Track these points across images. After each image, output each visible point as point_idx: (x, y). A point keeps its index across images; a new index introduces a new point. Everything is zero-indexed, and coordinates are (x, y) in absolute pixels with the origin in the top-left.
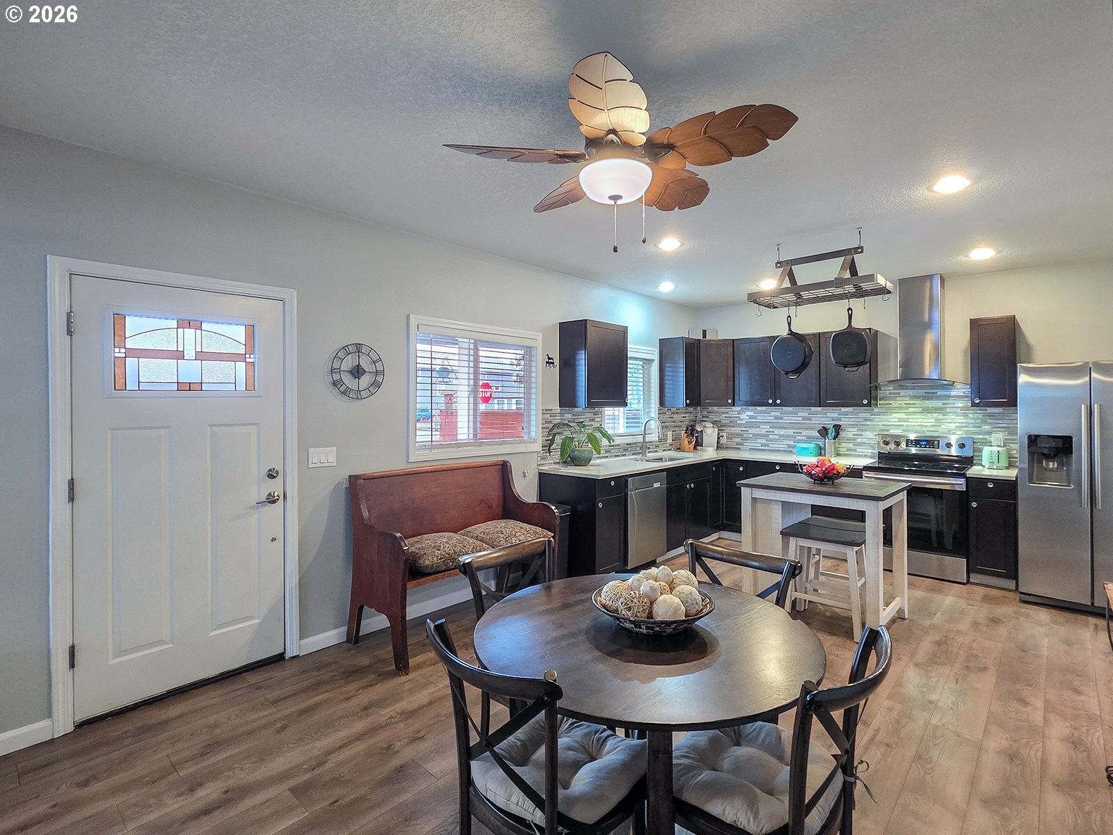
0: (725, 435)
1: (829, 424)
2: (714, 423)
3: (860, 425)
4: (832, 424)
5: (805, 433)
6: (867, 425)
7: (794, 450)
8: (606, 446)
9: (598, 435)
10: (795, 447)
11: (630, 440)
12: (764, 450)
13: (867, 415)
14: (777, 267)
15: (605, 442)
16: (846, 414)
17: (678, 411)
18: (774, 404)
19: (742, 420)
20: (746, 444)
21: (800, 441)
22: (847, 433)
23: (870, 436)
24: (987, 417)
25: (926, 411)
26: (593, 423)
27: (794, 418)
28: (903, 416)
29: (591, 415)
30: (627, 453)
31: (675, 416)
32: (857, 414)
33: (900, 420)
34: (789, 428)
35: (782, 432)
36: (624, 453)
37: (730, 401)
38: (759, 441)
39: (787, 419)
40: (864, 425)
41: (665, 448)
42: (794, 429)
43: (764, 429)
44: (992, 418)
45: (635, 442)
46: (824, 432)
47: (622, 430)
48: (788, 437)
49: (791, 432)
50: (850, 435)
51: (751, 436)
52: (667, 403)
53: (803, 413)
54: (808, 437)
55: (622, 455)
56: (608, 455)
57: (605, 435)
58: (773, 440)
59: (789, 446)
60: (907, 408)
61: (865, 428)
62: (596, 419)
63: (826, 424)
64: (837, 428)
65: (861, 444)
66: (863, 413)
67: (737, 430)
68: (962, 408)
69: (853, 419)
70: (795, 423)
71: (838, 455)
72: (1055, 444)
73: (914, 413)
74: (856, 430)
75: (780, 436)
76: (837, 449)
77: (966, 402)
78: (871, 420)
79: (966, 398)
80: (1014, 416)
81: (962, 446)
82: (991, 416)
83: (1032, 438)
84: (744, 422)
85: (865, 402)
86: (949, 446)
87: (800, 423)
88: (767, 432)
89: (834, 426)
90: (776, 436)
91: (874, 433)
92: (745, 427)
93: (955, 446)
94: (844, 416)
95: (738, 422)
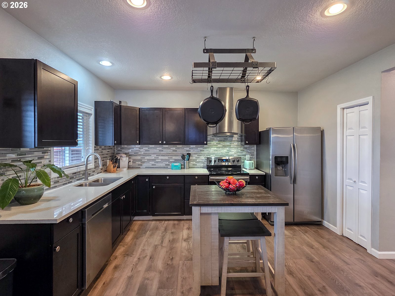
0: (131, 160)
1: (185, 153)
2: (126, 154)
3: (199, 153)
4: (186, 153)
5: (174, 158)
6: (202, 153)
7: (169, 167)
8: (55, 178)
9: (48, 170)
10: (169, 165)
11: (75, 170)
12: (153, 167)
13: (201, 149)
14: (204, 52)
15: (54, 175)
17: (105, 148)
18: (162, 144)
19: (141, 152)
20: (144, 165)
21: (171, 162)
22: (193, 158)
23: (203, 158)
24: (245, 149)
25: (224, 147)
26: (42, 161)
27: (168, 151)
28: (216, 149)
29: (40, 154)
30: (73, 180)
31: (104, 151)
32: (197, 148)
33: (215, 150)
34: (166, 156)
36: (71, 181)
37: (138, 142)
38: (150, 163)
39: (165, 152)
41: (98, 172)
42: (169, 156)
43: (153, 157)
44: (246, 149)
45: (79, 171)
46: (183, 157)
47: (67, 164)
48: (166, 160)
49: (166, 158)
50: (194, 158)
51: (146, 160)
52: (100, 143)
53: (173, 148)
54: (175, 160)
55: (69, 183)
56: (56, 185)
57: (55, 170)
58: (158, 162)
59: (166, 165)
60: (217, 145)
62: (45, 157)
63: (184, 153)
64: (189, 155)
65: (199, 162)
66: (200, 148)
67: (139, 158)
68: (237, 145)
69: (196, 151)
70: (168, 153)
71: (189, 168)
72: (284, 160)
73: (219, 148)
74: (196, 155)
75: (161, 160)
76: (190, 165)
77: (238, 143)
78: (203, 151)
79: (238, 141)
80: (253, 148)
81: (238, 161)
82: (246, 148)
83: (276, 158)
84: (142, 153)
85: (205, 143)
86: (234, 161)
87: (171, 153)
88: (155, 158)
89: (188, 154)
90: (160, 160)
91: (204, 157)
92: (143, 156)
93: (236, 161)
94: (192, 149)
95: (139, 153)
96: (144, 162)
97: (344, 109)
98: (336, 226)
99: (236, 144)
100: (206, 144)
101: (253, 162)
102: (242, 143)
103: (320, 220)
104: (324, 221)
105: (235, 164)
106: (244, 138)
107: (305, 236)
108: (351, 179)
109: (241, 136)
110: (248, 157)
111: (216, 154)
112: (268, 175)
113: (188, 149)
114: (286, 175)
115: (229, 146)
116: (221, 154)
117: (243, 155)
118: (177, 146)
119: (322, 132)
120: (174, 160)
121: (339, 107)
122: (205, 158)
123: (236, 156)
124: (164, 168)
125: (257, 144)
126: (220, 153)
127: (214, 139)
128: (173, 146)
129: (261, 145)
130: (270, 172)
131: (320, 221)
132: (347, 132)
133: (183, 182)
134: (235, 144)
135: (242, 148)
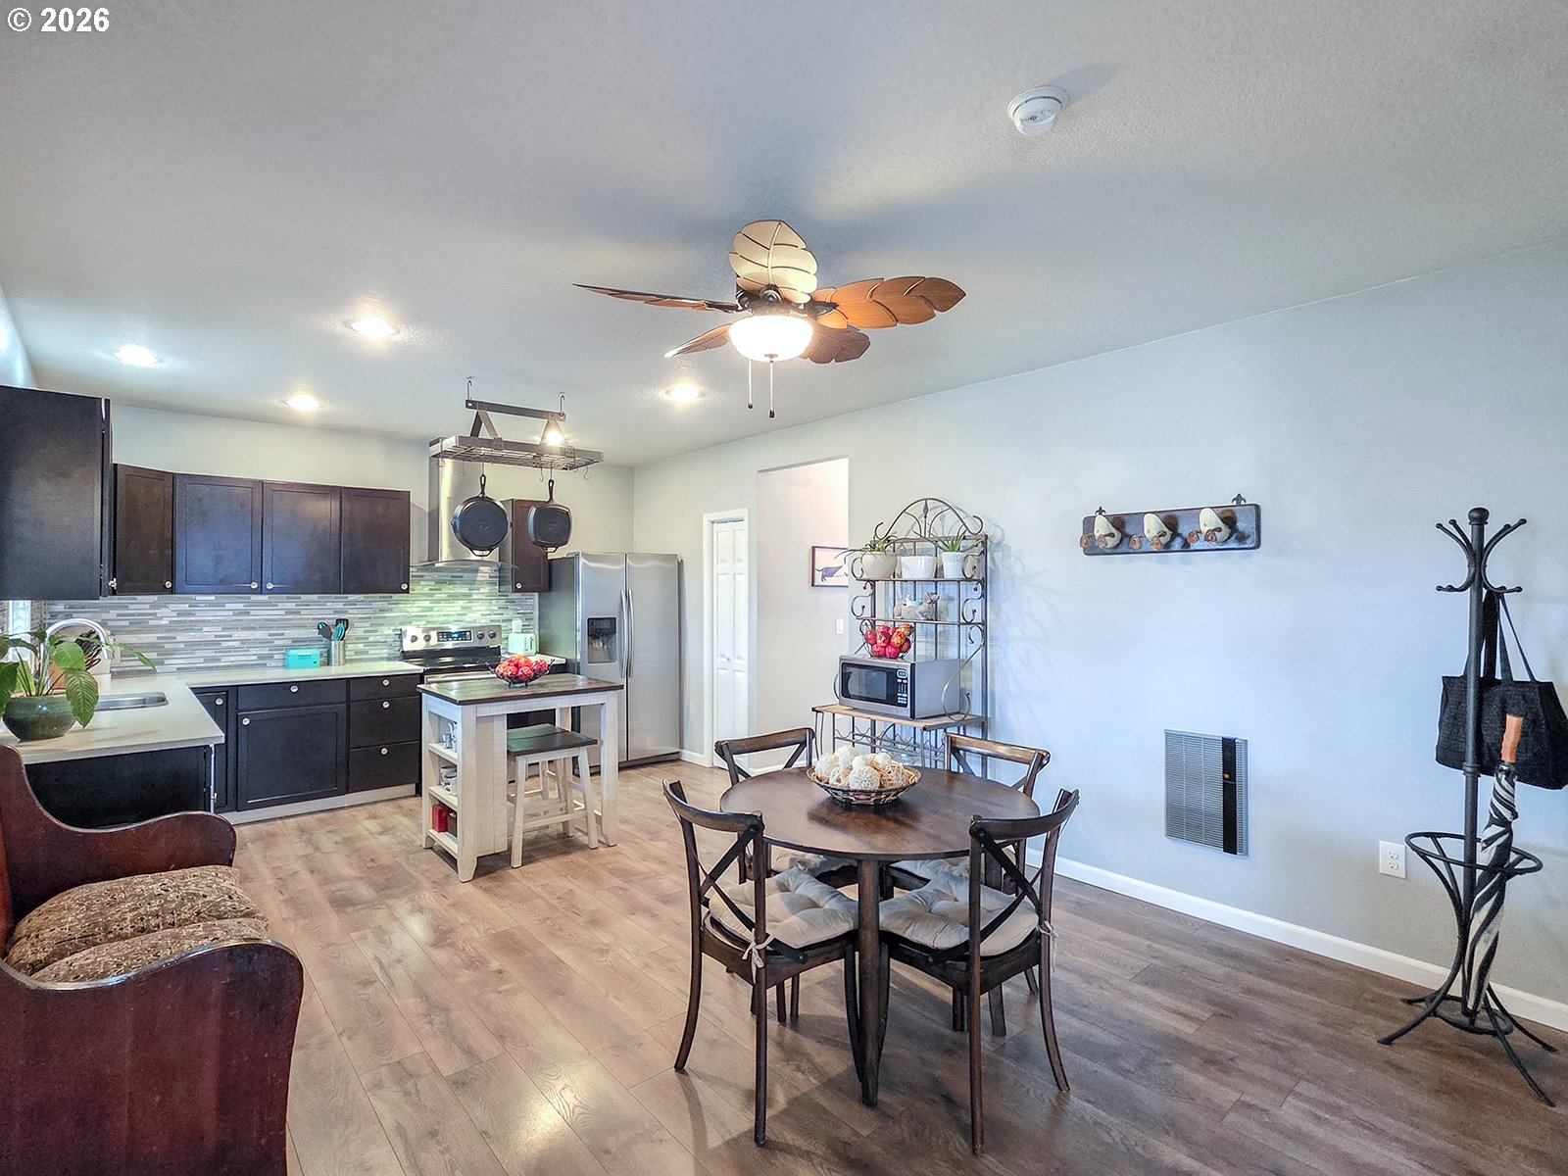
1: (330, 618)
3: (374, 618)
4: (333, 619)
5: (290, 633)
6: (384, 617)
7: (269, 663)
10: (271, 657)
13: (384, 605)
14: (467, 406)
16: (354, 603)
18: (261, 591)
19: (160, 618)
21: (280, 648)
22: (356, 631)
23: (388, 631)
24: (510, 604)
25: (453, 598)
27: (269, 612)
28: (428, 604)
32: (369, 602)
33: (426, 609)
34: (262, 628)
35: (244, 635)
37: (168, 585)
38: (198, 653)
39: (260, 614)
40: (380, 618)
42: (271, 628)
43: (209, 633)
44: (512, 604)
46: (325, 631)
48: (259, 643)
49: (261, 634)
50: (360, 632)
51: (181, 646)
53: (288, 604)
54: (295, 641)
58: (228, 650)
59: (261, 657)
60: (432, 595)
61: (381, 621)
63: (325, 619)
64: (345, 623)
65: (375, 644)
66: (377, 601)
67: (151, 638)
68: (487, 595)
69: (364, 611)
70: (272, 620)
71: (346, 661)
72: (606, 625)
73: (439, 601)
74: (368, 624)
75: (243, 641)
76: (347, 653)
77: (492, 588)
78: (391, 610)
79: (492, 583)
80: (530, 602)
81: (493, 636)
82: (512, 601)
83: (591, 621)
84: (165, 622)
85: (404, 586)
86: (481, 637)
87: (280, 619)
88: (216, 636)
89: (339, 621)
90: (237, 644)
91: (393, 628)
92: (168, 631)
93: (486, 636)
94: (352, 606)
95: (151, 623)
96: (172, 652)
97: (713, 522)
98: (703, 753)
99: (486, 589)
100: (407, 591)
101: (532, 635)
102: (503, 588)
103: (678, 750)
104: (684, 751)
105: (484, 643)
106: (510, 575)
107: (649, 780)
108: (723, 656)
109: (500, 570)
110: (517, 624)
111: (428, 619)
112: (573, 664)
113: (340, 606)
114: (611, 659)
115: (467, 596)
116: (442, 619)
117: (504, 621)
118: (302, 596)
119: (680, 564)
120: (289, 642)
121: (707, 517)
122: (394, 630)
123: (484, 621)
124: (253, 666)
125: (540, 591)
126: (439, 616)
127: (423, 576)
128: (287, 598)
129: (553, 593)
130: (579, 657)
131: (678, 753)
132: (719, 567)
133: (345, 699)
134: (482, 591)
135: (502, 603)
